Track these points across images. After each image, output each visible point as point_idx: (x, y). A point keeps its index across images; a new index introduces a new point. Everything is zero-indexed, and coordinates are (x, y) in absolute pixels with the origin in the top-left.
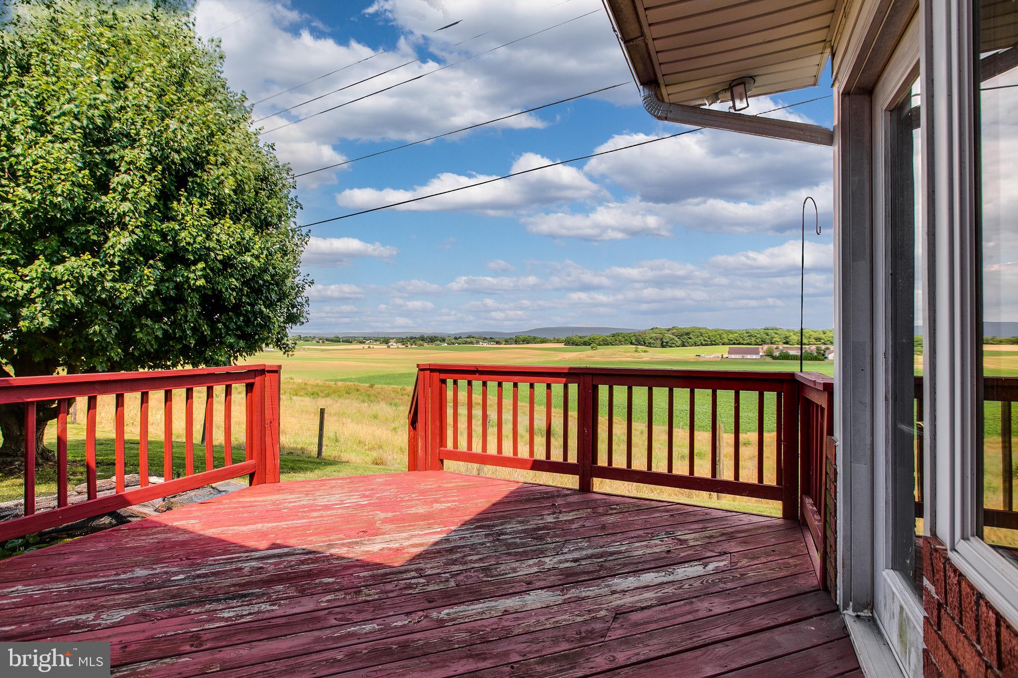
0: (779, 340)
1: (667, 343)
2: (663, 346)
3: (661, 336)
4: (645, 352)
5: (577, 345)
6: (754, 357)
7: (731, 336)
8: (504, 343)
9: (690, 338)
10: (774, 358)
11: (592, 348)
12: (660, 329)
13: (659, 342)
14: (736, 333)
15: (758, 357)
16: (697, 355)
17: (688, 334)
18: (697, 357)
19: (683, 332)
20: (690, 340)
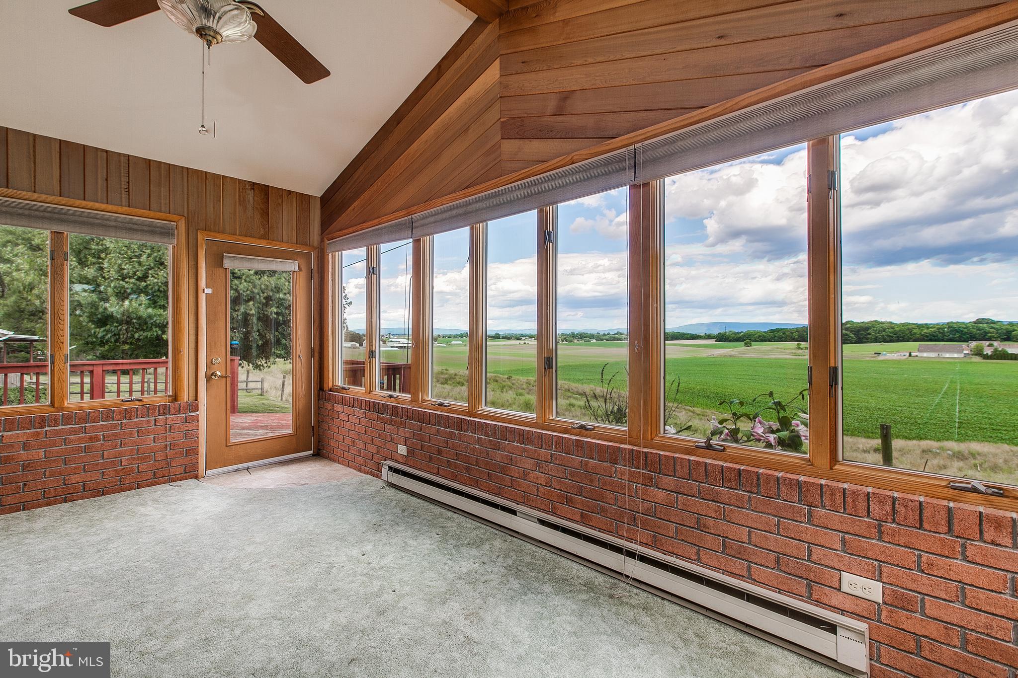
0: (994, 335)
5: (729, 341)
6: (956, 356)
7: (925, 331)
9: (869, 334)
10: (986, 357)
11: (746, 344)
15: (962, 355)
16: (875, 353)
17: (867, 329)
18: (876, 355)
19: (860, 327)
20: (869, 336)
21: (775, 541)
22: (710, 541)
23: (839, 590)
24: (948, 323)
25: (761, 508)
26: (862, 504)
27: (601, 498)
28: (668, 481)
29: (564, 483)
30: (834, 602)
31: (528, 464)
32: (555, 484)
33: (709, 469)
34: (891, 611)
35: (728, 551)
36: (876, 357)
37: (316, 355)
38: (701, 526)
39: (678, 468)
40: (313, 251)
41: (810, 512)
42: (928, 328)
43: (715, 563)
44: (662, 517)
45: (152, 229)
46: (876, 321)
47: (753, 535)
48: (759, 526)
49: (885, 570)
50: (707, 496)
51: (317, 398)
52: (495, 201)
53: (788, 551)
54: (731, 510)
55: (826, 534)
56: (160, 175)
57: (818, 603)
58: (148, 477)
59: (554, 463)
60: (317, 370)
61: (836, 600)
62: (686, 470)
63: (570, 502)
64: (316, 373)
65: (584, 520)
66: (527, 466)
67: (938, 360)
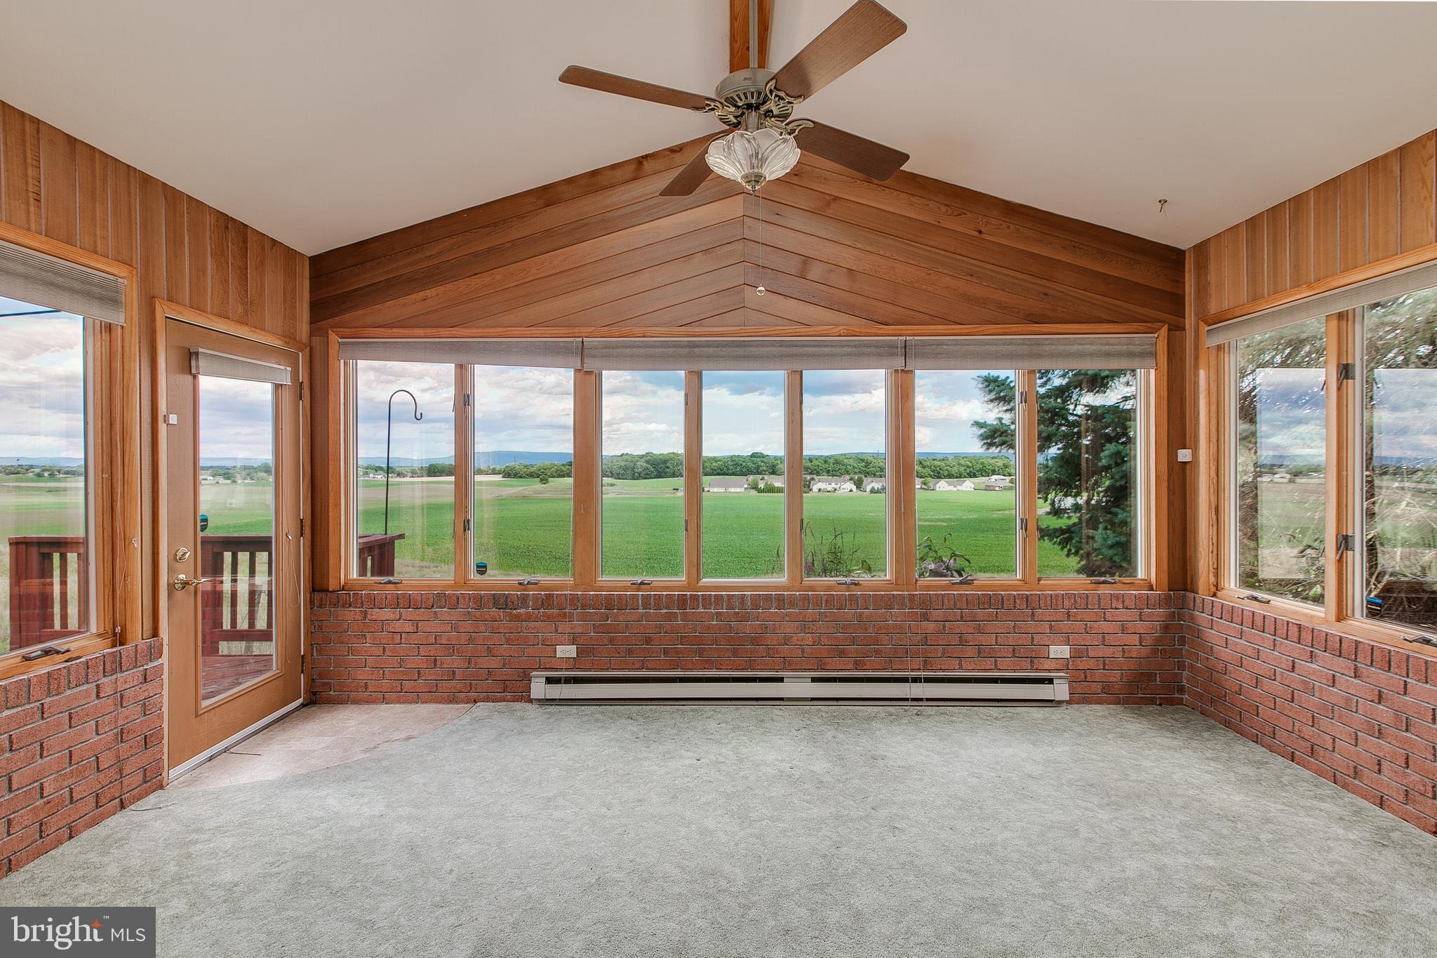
0: (765, 468)
1: (640, 473)
2: (634, 478)
3: (632, 465)
4: (612, 485)
5: (521, 477)
6: (738, 490)
7: (714, 464)
8: (410, 475)
9: (668, 468)
10: (760, 491)
11: (541, 480)
12: (633, 456)
13: (629, 472)
14: (721, 461)
15: (743, 490)
16: (674, 489)
17: (665, 462)
18: (675, 491)
19: (660, 459)
20: (667, 470)
21: (1013, 639)
22: (971, 651)
23: (1048, 658)
24: (732, 456)
25: (1004, 618)
26: (1060, 602)
27: (877, 642)
28: (937, 614)
29: (836, 638)
30: (1046, 667)
31: (789, 627)
32: (824, 641)
33: (970, 598)
34: (1073, 661)
35: (982, 655)
36: (674, 493)
37: (307, 530)
38: (963, 642)
39: (946, 602)
40: (302, 351)
41: (1033, 613)
42: (716, 461)
43: (973, 666)
44: (933, 643)
45: (87, 287)
46: (673, 453)
47: (999, 638)
48: (1003, 631)
49: (1071, 637)
50: (968, 619)
51: (308, 606)
52: (740, 351)
53: (1020, 643)
54: (985, 624)
55: (1042, 625)
56: (94, 176)
57: (1037, 670)
58: (87, 809)
59: (822, 621)
60: (308, 557)
61: (1047, 665)
62: (952, 603)
63: (842, 654)
64: (307, 564)
65: (858, 665)
66: (788, 630)
67: (725, 494)
